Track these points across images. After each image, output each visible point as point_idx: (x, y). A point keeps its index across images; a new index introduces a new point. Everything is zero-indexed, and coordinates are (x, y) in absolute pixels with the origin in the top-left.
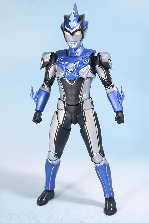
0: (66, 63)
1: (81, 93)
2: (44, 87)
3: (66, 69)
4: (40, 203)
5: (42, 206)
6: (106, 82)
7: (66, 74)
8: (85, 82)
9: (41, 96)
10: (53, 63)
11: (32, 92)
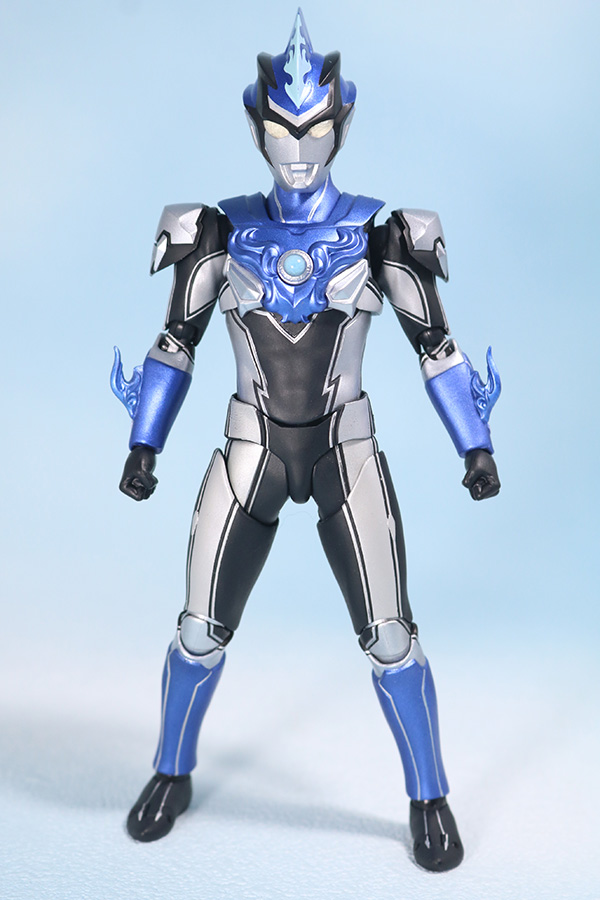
0: (275, 251)
1: (331, 375)
2: (166, 351)
3: (272, 275)
4: (146, 831)
5: (154, 844)
6: (422, 333)
7: (275, 295)
8: (346, 328)
9: (154, 385)
10: (208, 251)
11: (119, 369)
